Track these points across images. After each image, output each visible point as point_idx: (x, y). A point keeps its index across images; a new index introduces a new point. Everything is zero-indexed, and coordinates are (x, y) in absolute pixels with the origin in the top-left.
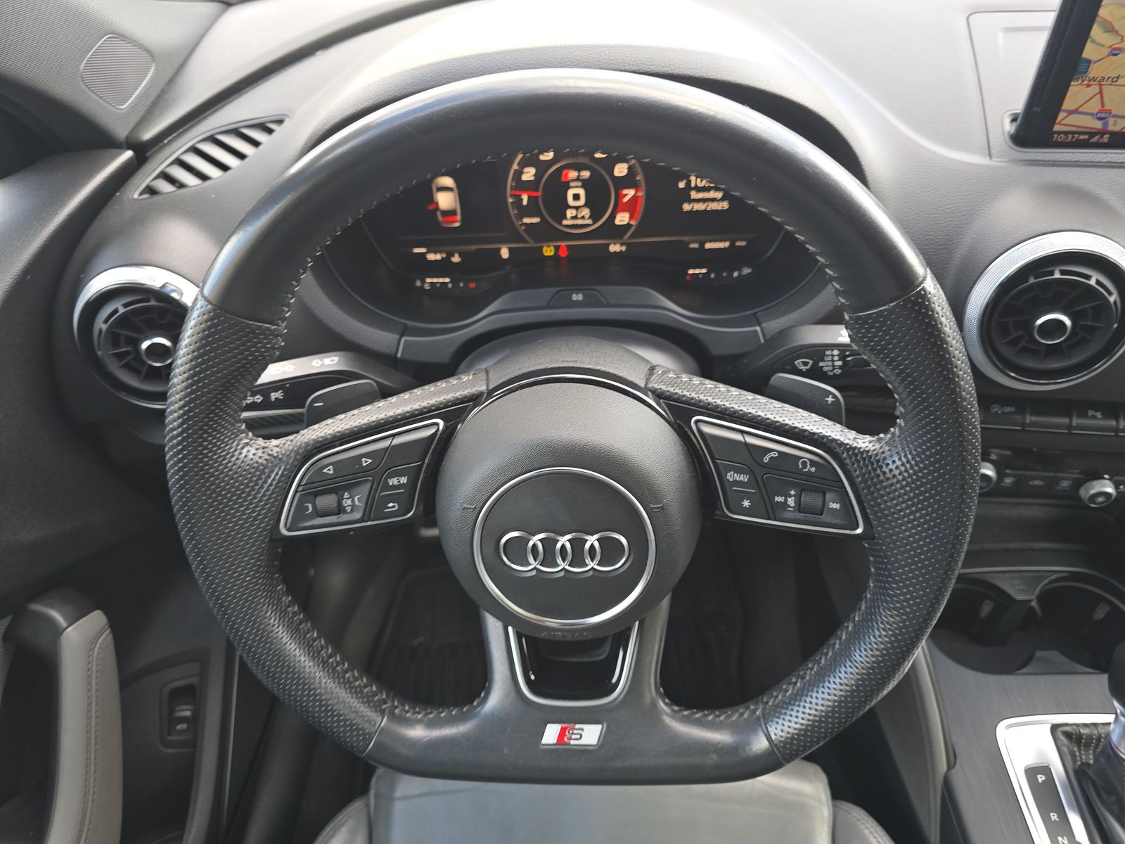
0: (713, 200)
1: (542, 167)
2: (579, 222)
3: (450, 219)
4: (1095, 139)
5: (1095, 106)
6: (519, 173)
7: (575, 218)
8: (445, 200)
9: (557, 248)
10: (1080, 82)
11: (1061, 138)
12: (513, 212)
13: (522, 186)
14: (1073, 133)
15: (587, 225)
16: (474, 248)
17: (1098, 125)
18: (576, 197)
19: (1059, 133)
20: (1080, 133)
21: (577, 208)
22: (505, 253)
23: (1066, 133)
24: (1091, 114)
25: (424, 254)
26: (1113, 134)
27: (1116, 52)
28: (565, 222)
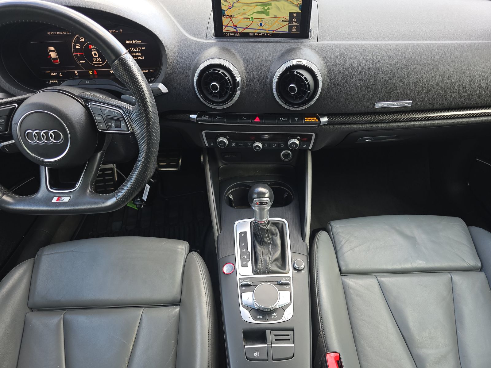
0: (139, 56)
1: (82, 44)
2: (98, 62)
3: (56, 61)
4: (236, 35)
5: (231, 24)
6: (75, 46)
7: (96, 61)
8: (53, 55)
9: (93, 72)
10: (224, 17)
11: (226, 35)
12: (76, 59)
13: (76, 50)
14: (229, 33)
15: (101, 64)
16: (66, 71)
17: (235, 30)
18: (95, 54)
19: (226, 33)
20: (231, 33)
21: (96, 58)
22: (76, 73)
23: (228, 33)
24: (232, 27)
25: (50, 73)
26: (240, 33)
27: (230, 8)
28: (93, 63)
